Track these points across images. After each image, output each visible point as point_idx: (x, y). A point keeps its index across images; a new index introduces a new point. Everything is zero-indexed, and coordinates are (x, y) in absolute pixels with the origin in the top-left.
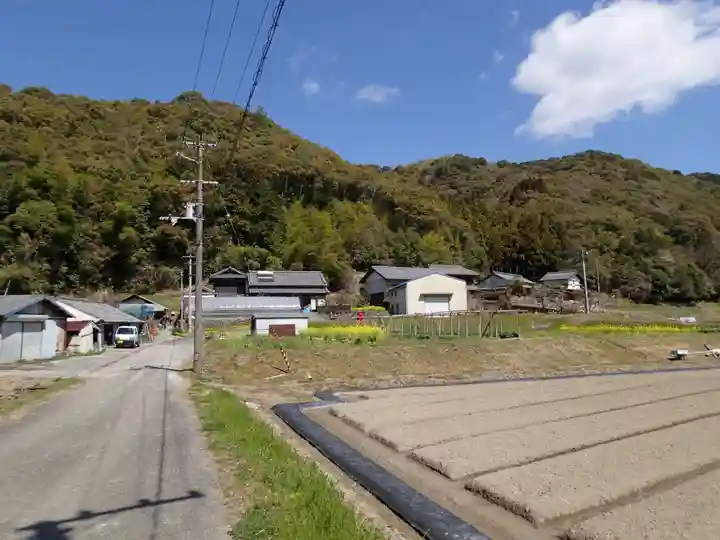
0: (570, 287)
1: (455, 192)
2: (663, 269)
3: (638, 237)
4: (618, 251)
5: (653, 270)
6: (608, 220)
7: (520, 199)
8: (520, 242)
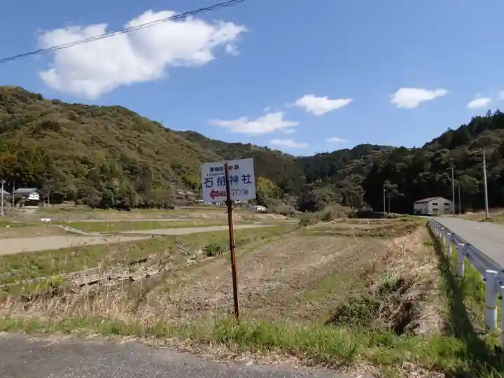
0: (30, 198)
1: (10, 116)
2: (112, 189)
3: (103, 170)
4: (87, 176)
5: (106, 190)
6: (85, 157)
7: (40, 134)
8: (18, 165)
